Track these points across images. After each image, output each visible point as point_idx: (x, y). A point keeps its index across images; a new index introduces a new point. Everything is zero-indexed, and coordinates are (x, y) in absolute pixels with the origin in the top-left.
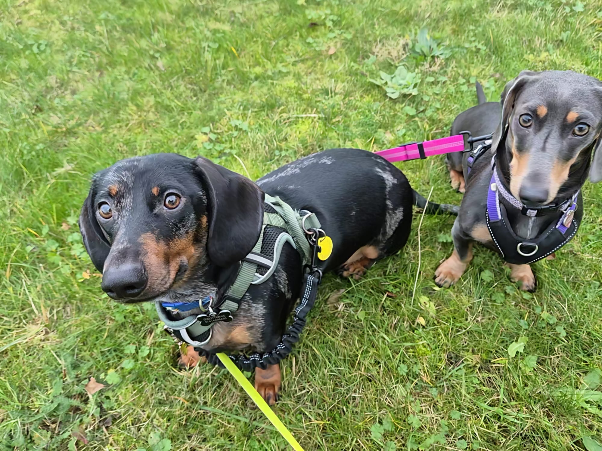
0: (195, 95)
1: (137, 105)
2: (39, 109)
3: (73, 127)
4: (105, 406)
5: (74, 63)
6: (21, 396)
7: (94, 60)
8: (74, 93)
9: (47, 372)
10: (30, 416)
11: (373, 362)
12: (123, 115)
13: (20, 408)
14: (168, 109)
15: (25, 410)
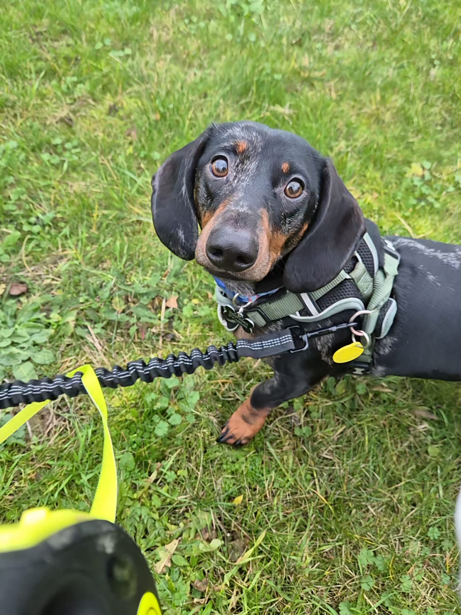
0: (442, 125)
1: (383, 97)
2: (300, 44)
3: (316, 79)
4: (174, 324)
5: (358, 20)
6: (128, 263)
7: (377, 30)
8: (337, 48)
9: (155, 262)
10: (123, 283)
12: (364, 97)
13: (121, 271)
14: (408, 120)
15: (123, 275)
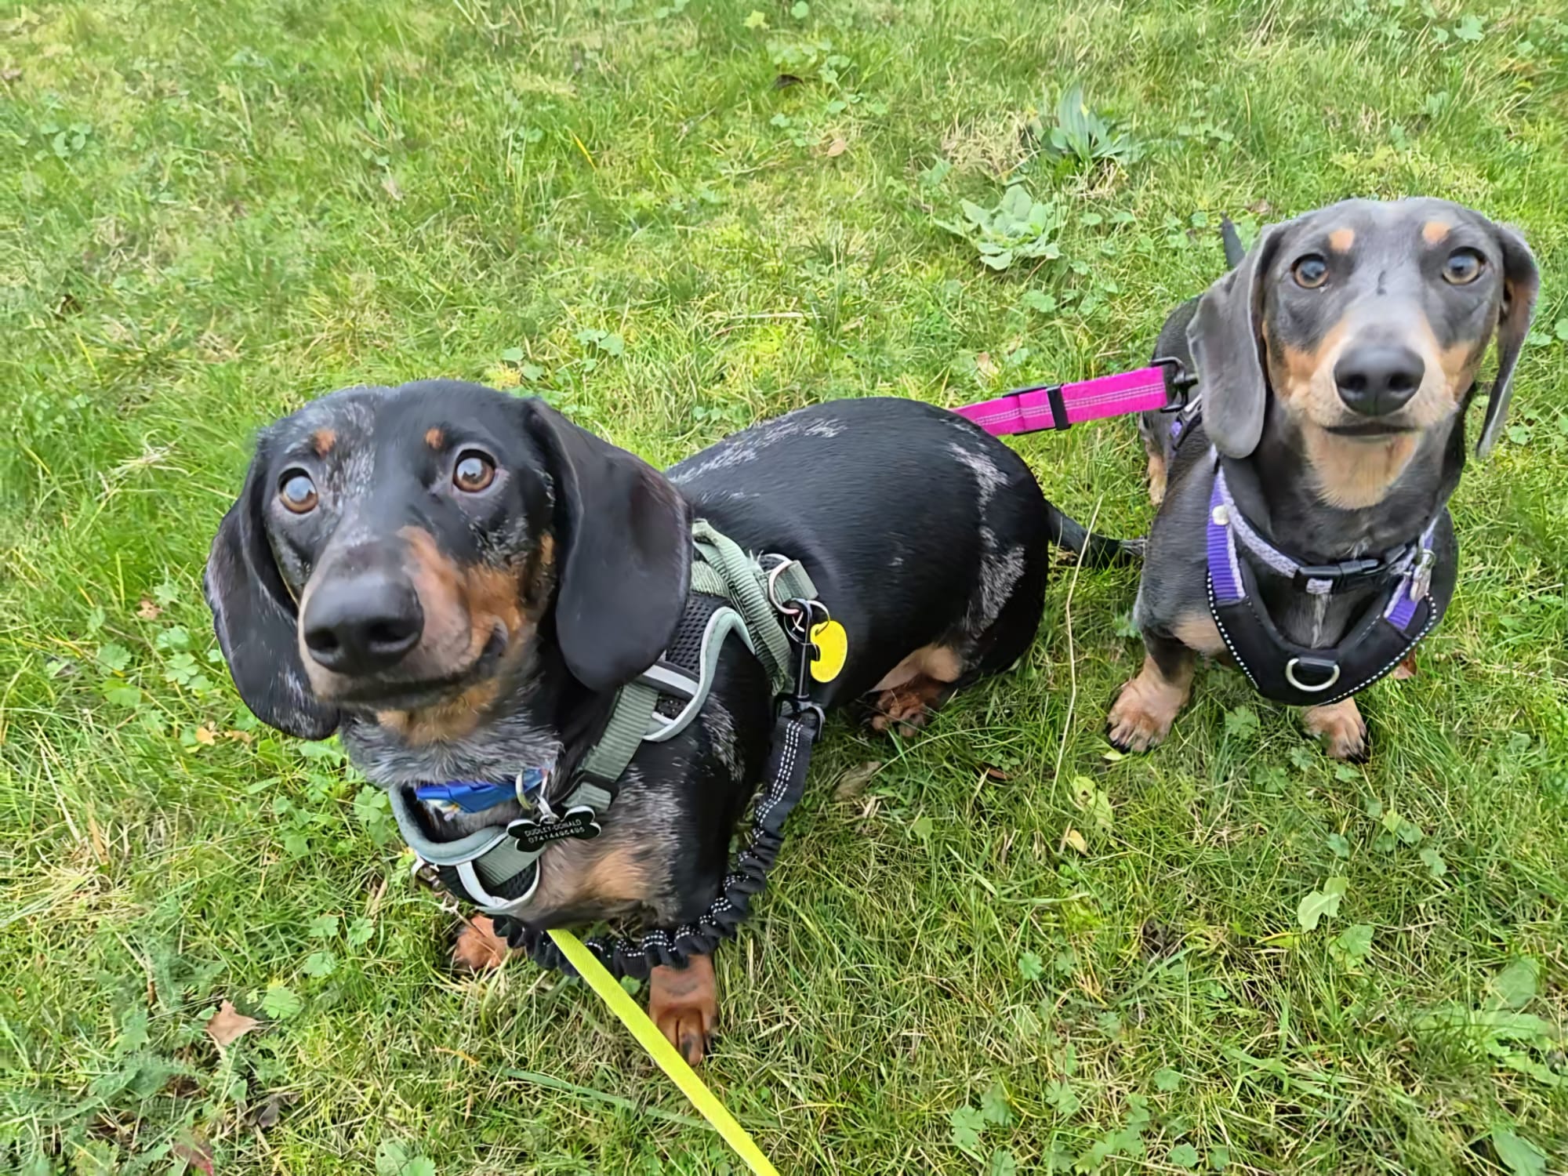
0: (484, 266)
1: (331, 293)
2: (73, 305)
3: (165, 351)
4: (259, 1075)
5: (163, 183)
6: (39, 1054)
7: (217, 175)
8: (164, 260)
9: (107, 991)
10: (65, 1105)
11: (954, 949)
12: (293, 318)
13: (37, 1083)
14: (413, 301)
15: (51, 1089)
